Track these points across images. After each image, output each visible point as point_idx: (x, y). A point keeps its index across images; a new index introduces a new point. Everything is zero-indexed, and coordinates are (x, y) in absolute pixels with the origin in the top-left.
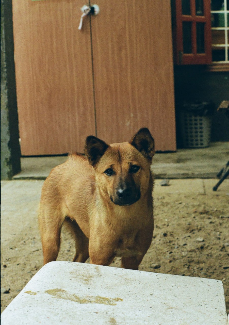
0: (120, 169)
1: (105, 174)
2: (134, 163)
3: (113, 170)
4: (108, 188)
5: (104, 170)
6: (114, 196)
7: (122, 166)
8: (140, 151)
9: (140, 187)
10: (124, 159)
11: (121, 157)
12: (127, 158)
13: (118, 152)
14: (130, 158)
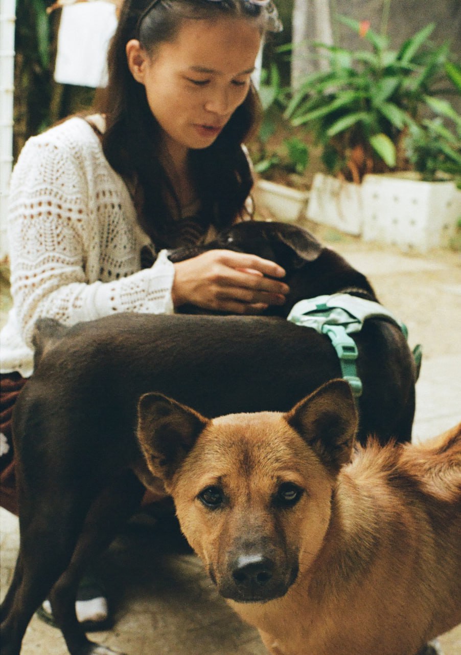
0: (244, 491)
1: (198, 503)
2: (290, 476)
3: (226, 491)
4: (204, 545)
5: (197, 490)
6: (220, 572)
7: (252, 485)
8: (311, 443)
9: (298, 549)
10: (259, 462)
11: (250, 456)
12: (270, 459)
13: (242, 441)
14: (277, 460)
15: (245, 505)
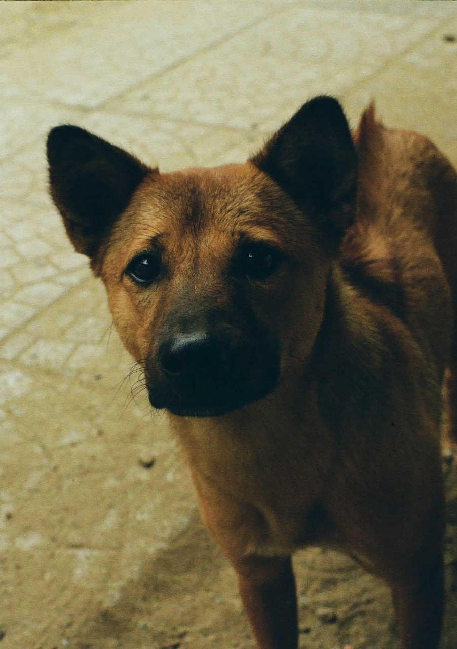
0: (189, 255)
2: (261, 235)
3: (164, 257)
5: (125, 263)
7: (203, 247)
10: (213, 215)
11: (202, 210)
12: (229, 211)
13: (193, 191)
14: (241, 212)
15: (189, 272)
